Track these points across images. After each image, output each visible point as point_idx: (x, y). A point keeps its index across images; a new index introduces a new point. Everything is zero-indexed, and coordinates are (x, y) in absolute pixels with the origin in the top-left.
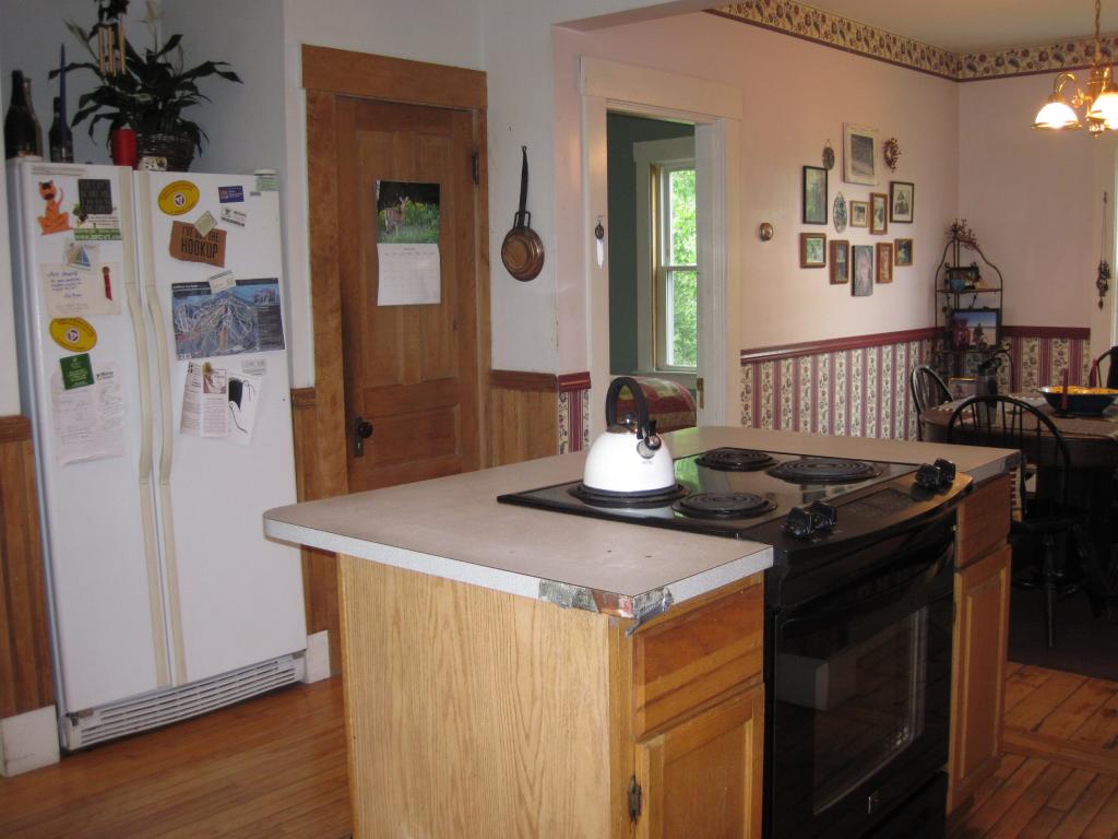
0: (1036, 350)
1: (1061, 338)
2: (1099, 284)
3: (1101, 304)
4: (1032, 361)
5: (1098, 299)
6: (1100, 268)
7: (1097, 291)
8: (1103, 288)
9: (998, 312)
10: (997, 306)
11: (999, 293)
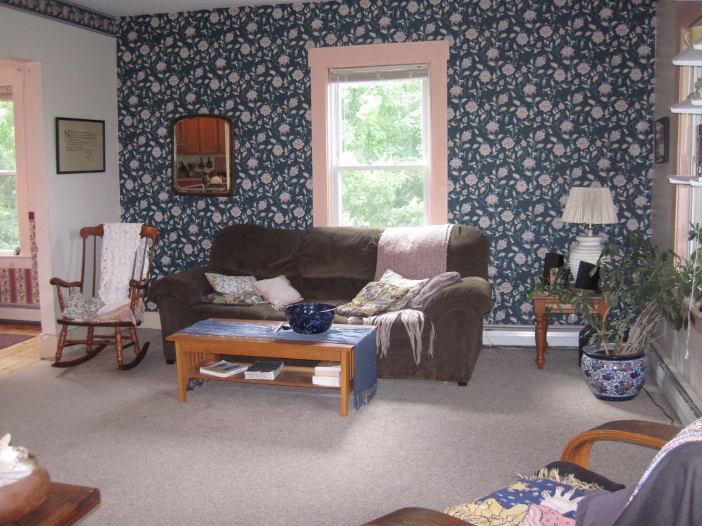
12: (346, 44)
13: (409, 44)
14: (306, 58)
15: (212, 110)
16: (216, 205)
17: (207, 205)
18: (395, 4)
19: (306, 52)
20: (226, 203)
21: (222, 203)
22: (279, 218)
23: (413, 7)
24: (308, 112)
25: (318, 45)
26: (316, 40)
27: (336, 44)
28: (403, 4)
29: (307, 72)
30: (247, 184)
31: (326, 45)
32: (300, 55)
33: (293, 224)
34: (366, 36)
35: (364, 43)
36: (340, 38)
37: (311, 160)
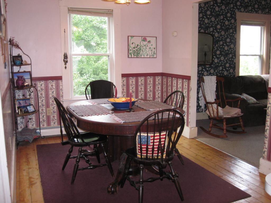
0: (43, 85)
1: (52, 80)
2: (64, 60)
3: (66, 68)
4: (42, 89)
5: (65, 66)
6: (64, 55)
7: (64, 63)
8: (66, 62)
9: (30, 73)
10: (30, 70)
11: (30, 65)
12: (246, 12)
13: (262, 15)
14: (236, 15)
15: (205, 31)
16: (205, 68)
17: (202, 68)
18: (259, 1)
19: (236, 13)
20: (209, 68)
21: (207, 68)
22: (226, 73)
23: (263, 3)
24: (235, 35)
25: (239, 11)
26: (238, 9)
27: (243, 12)
28: (261, 1)
29: (235, 20)
30: (216, 61)
31: (241, 12)
32: (234, 14)
33: (230, 75)
34: (251, 10)
35: (251, 13)
36: (245, 10)
37: (236, 52)
